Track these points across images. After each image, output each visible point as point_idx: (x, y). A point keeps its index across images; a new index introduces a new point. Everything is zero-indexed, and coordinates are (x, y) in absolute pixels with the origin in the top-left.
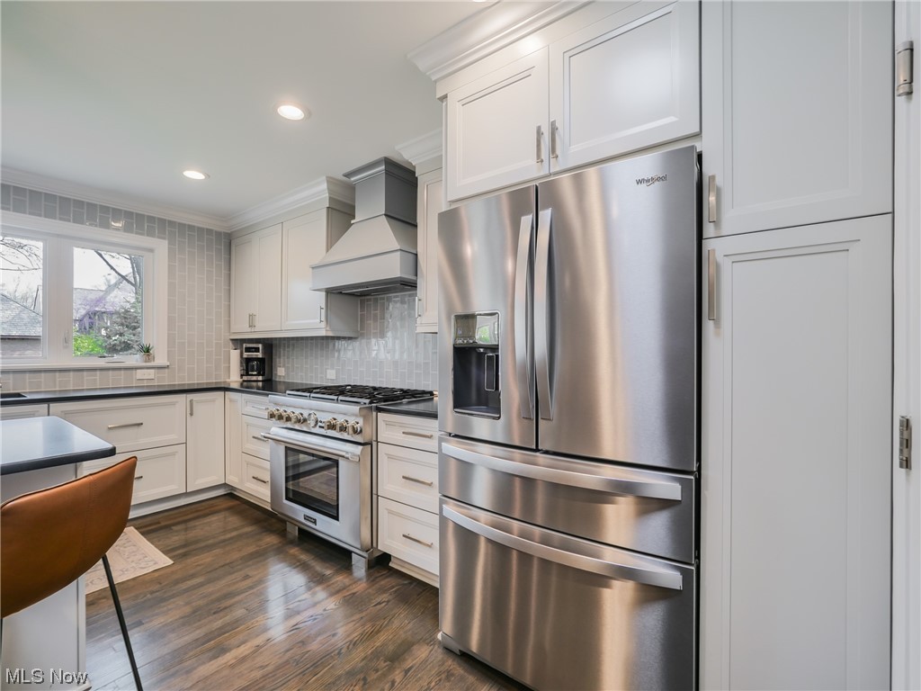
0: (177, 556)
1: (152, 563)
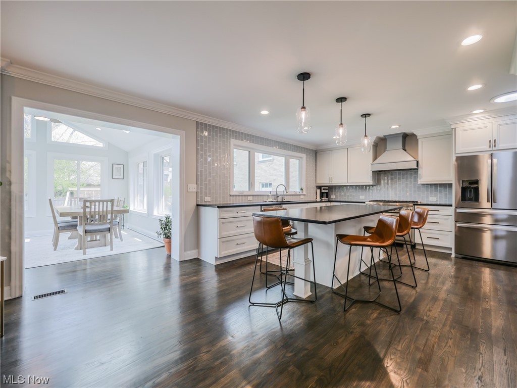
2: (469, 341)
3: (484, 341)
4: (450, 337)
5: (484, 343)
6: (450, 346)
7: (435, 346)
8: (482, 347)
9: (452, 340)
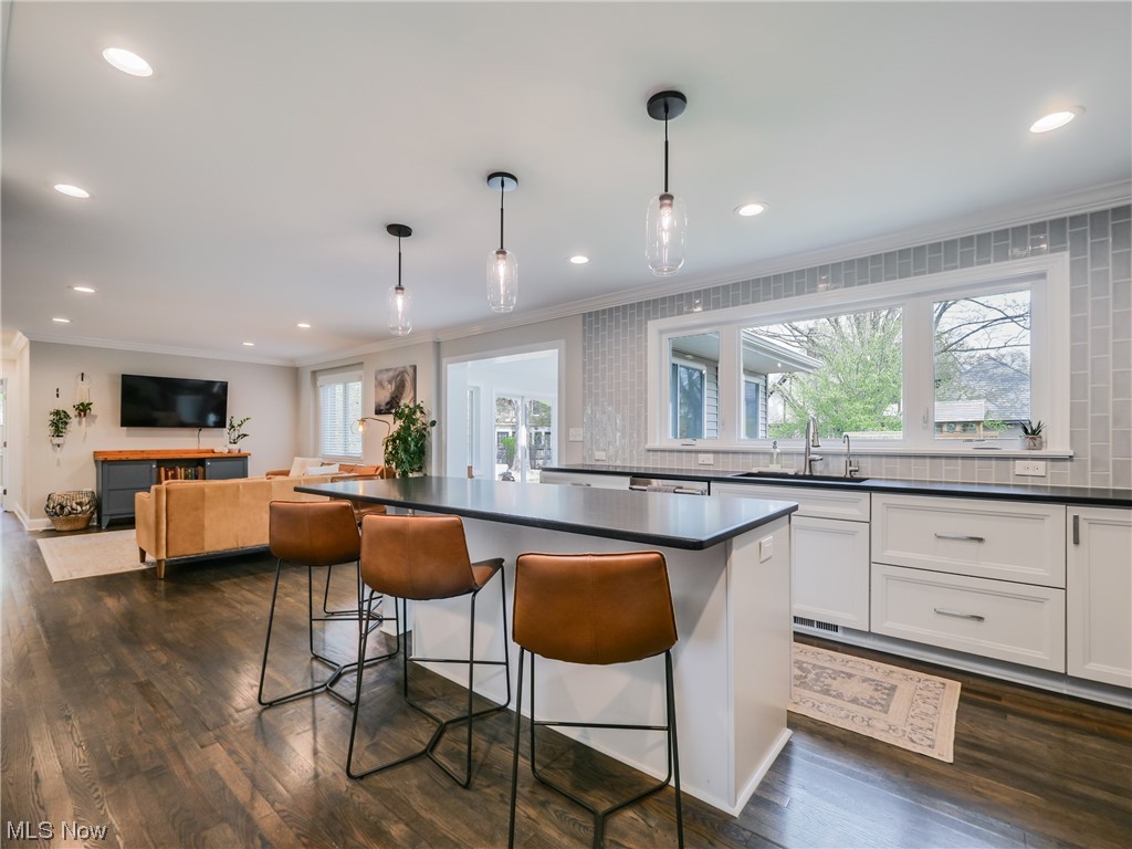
0: (968, 757)
1: (929, 742)
2: (109, 750)
3: (82, 771)
4: (144, 735)
5: (81, 767)
6: (132, 722)
7: (151, 708)
8: (82, 757)
9: (137, 732)
